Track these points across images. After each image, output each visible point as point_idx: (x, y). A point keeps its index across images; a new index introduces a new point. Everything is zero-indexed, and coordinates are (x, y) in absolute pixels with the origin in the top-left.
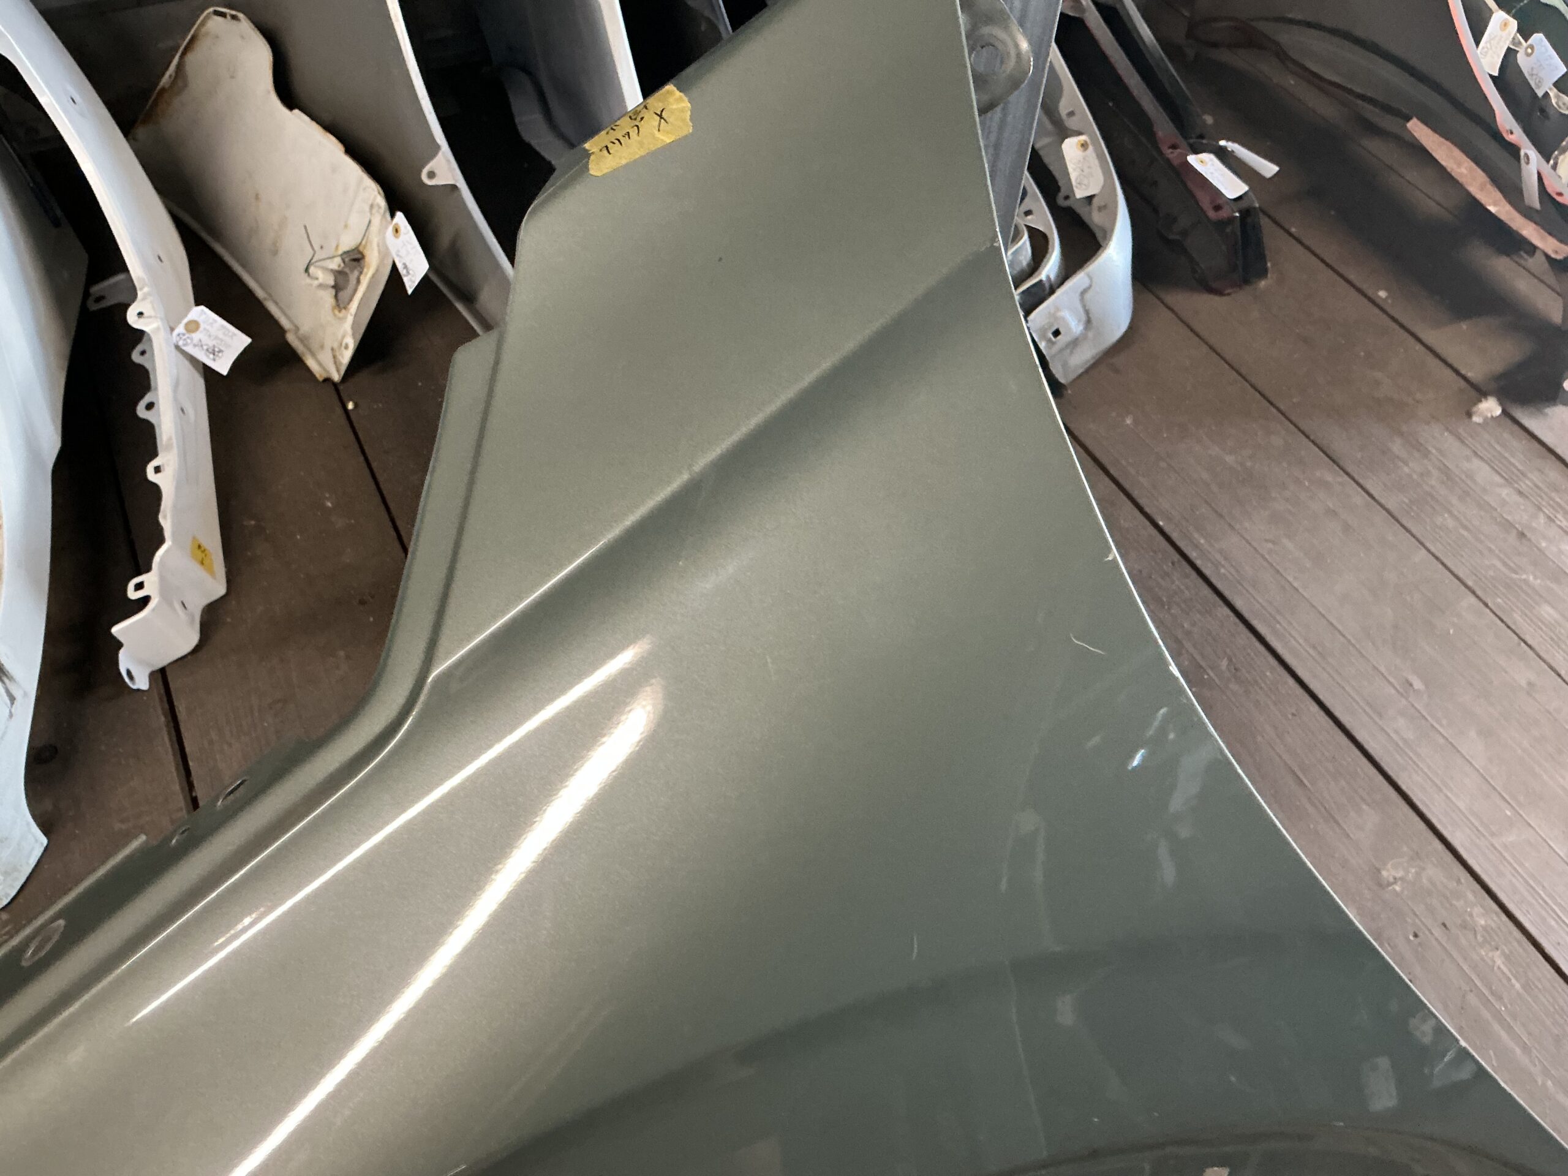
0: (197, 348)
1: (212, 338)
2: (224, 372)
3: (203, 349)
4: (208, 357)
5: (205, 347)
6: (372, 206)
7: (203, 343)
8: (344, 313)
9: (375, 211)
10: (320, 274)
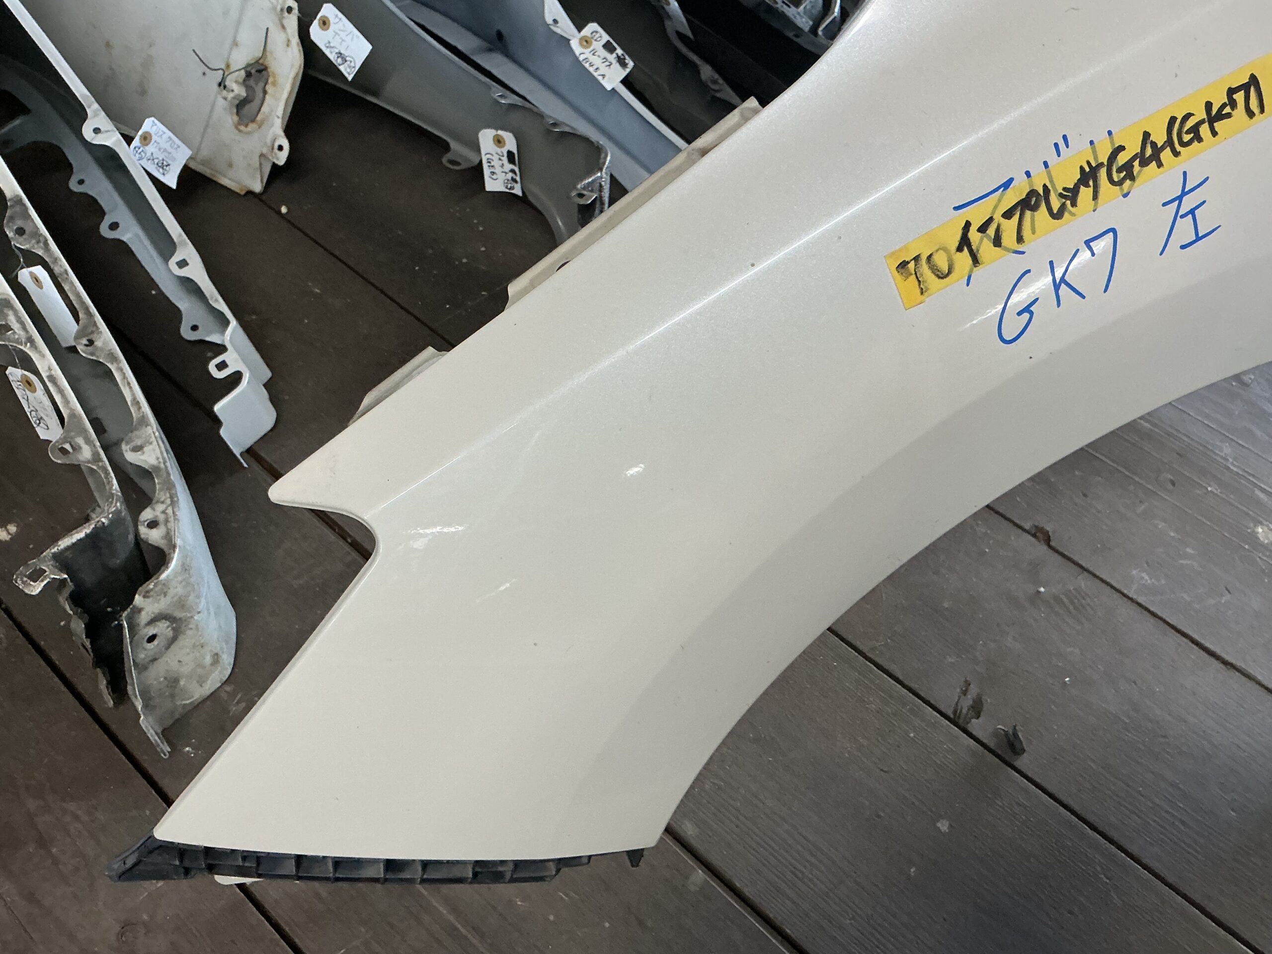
0: (150, 161)
1: (162, 150)
2: (174, 186)
3: (154, 163)
4: (159, 171)
5: (156, 161)
6: (282, 10)
7: (155, 156)
8: (252, 126)
9: (286, 14)
10: (235, 87)
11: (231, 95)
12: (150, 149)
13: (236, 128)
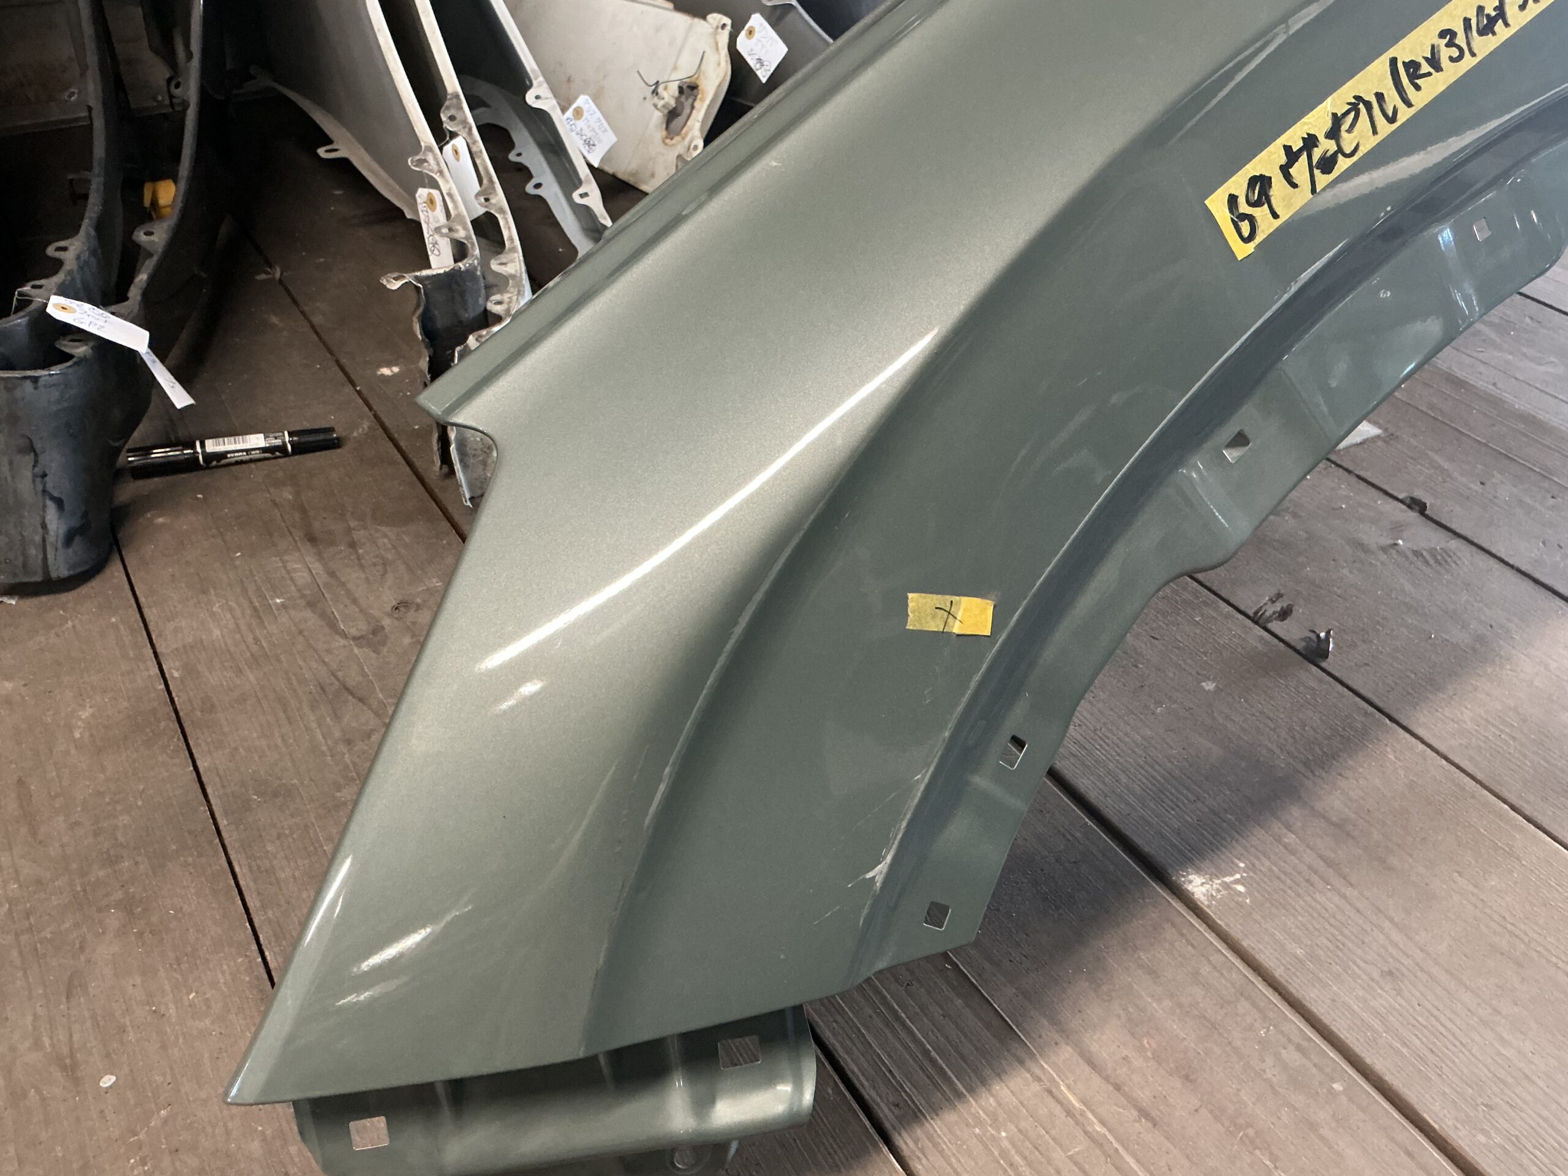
0: (578, 136)
1: (590, 128)
2: (596, 165)
3: (582, 139)
4: (586, 147)
5: (584, 138)
6: (717, 27)
7: (583, 132)
8: (677, 139)
9: (720, 30)
10: (665, 94)
11: (661, 103)
12: (580, 124)
13: (664, 142)
